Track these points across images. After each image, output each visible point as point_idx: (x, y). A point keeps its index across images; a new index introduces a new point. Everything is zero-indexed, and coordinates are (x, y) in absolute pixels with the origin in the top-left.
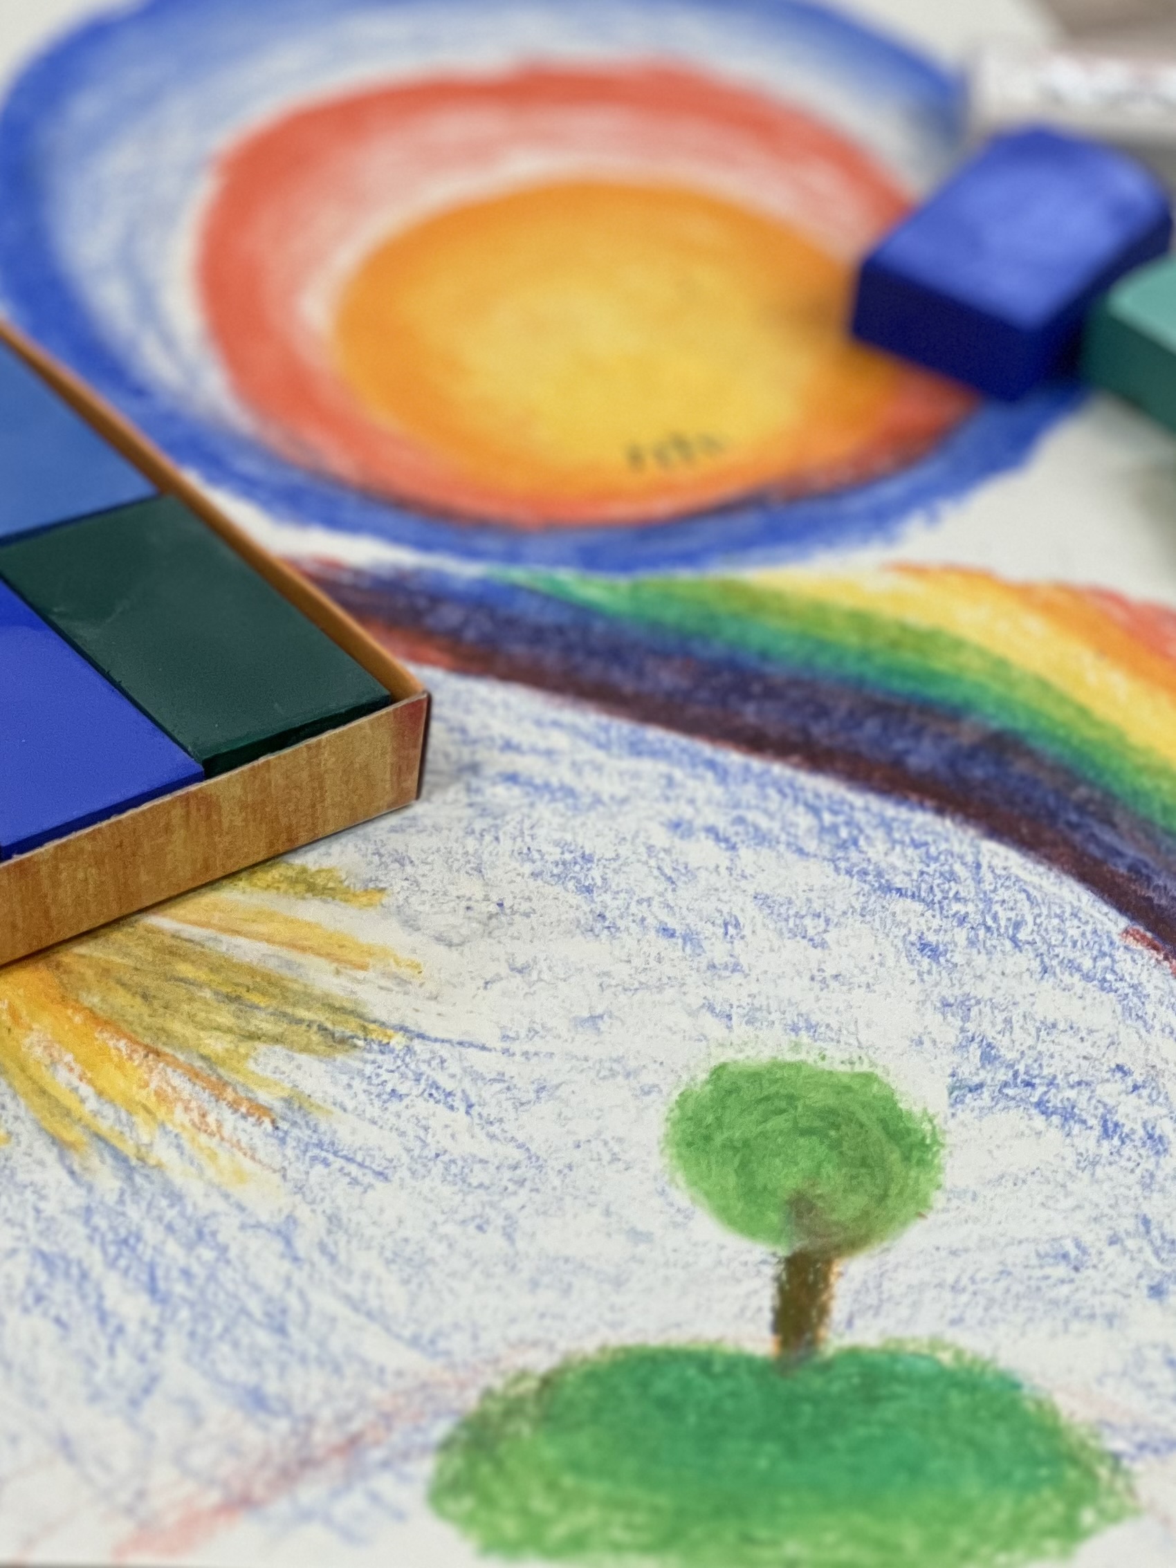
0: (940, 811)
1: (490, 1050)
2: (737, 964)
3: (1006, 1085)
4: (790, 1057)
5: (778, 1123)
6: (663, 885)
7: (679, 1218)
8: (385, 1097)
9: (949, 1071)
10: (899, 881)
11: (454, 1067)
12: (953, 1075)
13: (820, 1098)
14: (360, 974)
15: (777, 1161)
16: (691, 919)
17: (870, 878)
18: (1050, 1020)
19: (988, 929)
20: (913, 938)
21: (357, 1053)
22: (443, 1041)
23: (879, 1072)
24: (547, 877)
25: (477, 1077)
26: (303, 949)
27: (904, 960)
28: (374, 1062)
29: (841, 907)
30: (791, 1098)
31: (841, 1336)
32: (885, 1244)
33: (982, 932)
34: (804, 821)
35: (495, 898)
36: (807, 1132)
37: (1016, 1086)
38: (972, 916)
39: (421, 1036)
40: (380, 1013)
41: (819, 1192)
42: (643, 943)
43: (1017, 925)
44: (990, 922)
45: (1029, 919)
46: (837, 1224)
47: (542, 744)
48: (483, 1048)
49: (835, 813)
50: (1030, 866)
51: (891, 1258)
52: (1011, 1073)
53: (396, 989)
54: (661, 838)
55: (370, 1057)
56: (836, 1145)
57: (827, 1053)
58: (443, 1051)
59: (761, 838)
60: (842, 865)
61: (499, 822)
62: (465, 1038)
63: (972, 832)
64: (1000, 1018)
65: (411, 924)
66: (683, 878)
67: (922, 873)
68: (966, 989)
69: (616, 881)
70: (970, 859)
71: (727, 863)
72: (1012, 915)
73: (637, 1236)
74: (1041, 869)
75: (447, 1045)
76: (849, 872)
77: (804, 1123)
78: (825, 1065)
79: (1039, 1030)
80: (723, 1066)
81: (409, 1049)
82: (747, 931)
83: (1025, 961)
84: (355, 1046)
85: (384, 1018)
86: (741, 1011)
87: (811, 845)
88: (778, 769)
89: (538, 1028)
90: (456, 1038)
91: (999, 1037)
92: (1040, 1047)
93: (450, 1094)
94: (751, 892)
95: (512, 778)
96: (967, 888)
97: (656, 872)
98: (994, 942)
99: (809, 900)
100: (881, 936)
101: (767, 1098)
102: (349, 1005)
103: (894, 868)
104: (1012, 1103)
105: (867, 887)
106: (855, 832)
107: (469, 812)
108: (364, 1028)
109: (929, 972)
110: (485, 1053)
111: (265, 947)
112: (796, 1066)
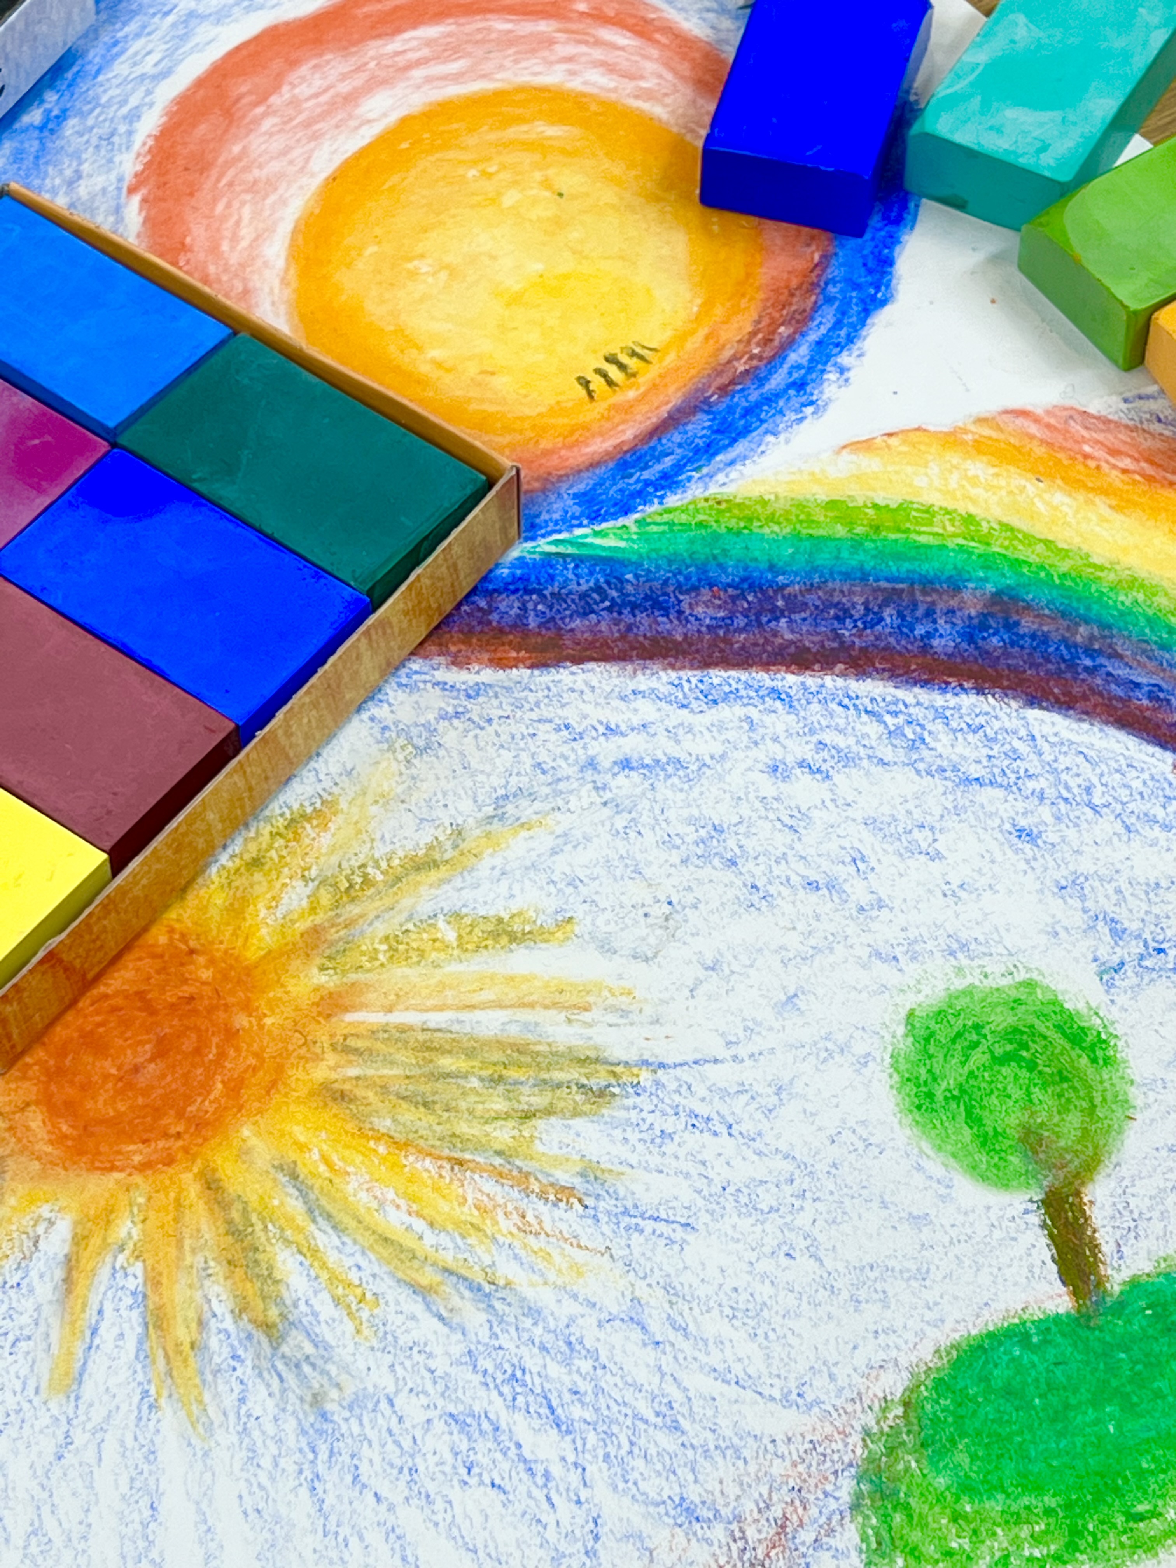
0: (980, 691)
1: (722, 1062)
2: (880, 900)
3: (1142, 957)
4: (959, 984)
5: (978, 1057)
6: (789, 836)
7: (942, 1191)
8: (658, 1140)
9: (1090, 957)
10: (975, 771)
11: (700, 1090)
12: (1095, 960)
13: (1001, 1020)
14: (587, 1016)
15: (994, 1100)
16: (826, 865)
17: (948, 774)
18: (1152, 881)
19: (1066, 800)
20: (1007, 826)
21: (618, 1102)
22: (681, 1065)
23: (1035, 976)
24: (694, 859)
25: (724, 1093)
26: (532, 1005)
27: (1009, 853)
28: (635, 1107)
29: (937, 811)
30: (977, 1027)
31: (1119, 1269)
32: (1114, 1159)
33: (1062, 805)
34: (873, 729)
35: (663, 898)
36: (1005, 1059)
37: (1150, 955)
38: (1047, 791)
39: (662, 1066)
40: (617, 1053)
41: (1039, 1120)
42: (798, 903)
43: (1088, 790)
44: (1065, 794)
45: (1095, 780)
46: (1067, 1150)
47: (636, 721)
48: (716, 1061)
49: (895, 714)
50: (1075, 725)
51: (1124, 1170)
52: (1141, 944)
53: (622, 1021)
54: (767, 786)
55: (629, 1102)
56: (1032, 1066)
57: (988, 970)
58: (682, 1073)
59: (847, 759)
60: (921, 766)
61: (634, 815)
62: (698, 1056)
63: (1014, 704)
64: (1110, 888)
65: (607, 948)
66: (802, 824)
67: (990, 757)
68: (1071, 867)
69: (751, 845)
70: (1023, 733)
71: (828, 796)
72: (1079, 780)
73: (918, 1220)
74: (1085, 726)
75: (686, 1068)
76: (929, 773)
77: (998, 1051)
78: (990, 983)
79: (1147, 893)
80: (911, 1014)
81: (658, 1083)
82: (873, 863)
83: (1107, 826)
84: (614, 1095)
85: (624, 1058)
86: (901, 949)
87: (887, 754)
88: (831, 682)
89: (750, 1024)
90: (690, 1058)
91: (1117, 909)
92: (1156, 910)
93: (709, 1119)
94: (860, 820)
95: (626, 764)
96: (1033, 764)
97: (778, 825)
98: (1077, 813)
99: (909, 812)
100: (980, 831)
101: (959, 1035)
102: (592, 1054)
103: (965, 758)
104: (1154, 975)
105: (949, 784)
106: (918, 729)
107: (607, 812)
108: (614, 1074)
109: (1035, 859)
110: (719, 1066)
111: (502, 1015)
112: (968, 992)
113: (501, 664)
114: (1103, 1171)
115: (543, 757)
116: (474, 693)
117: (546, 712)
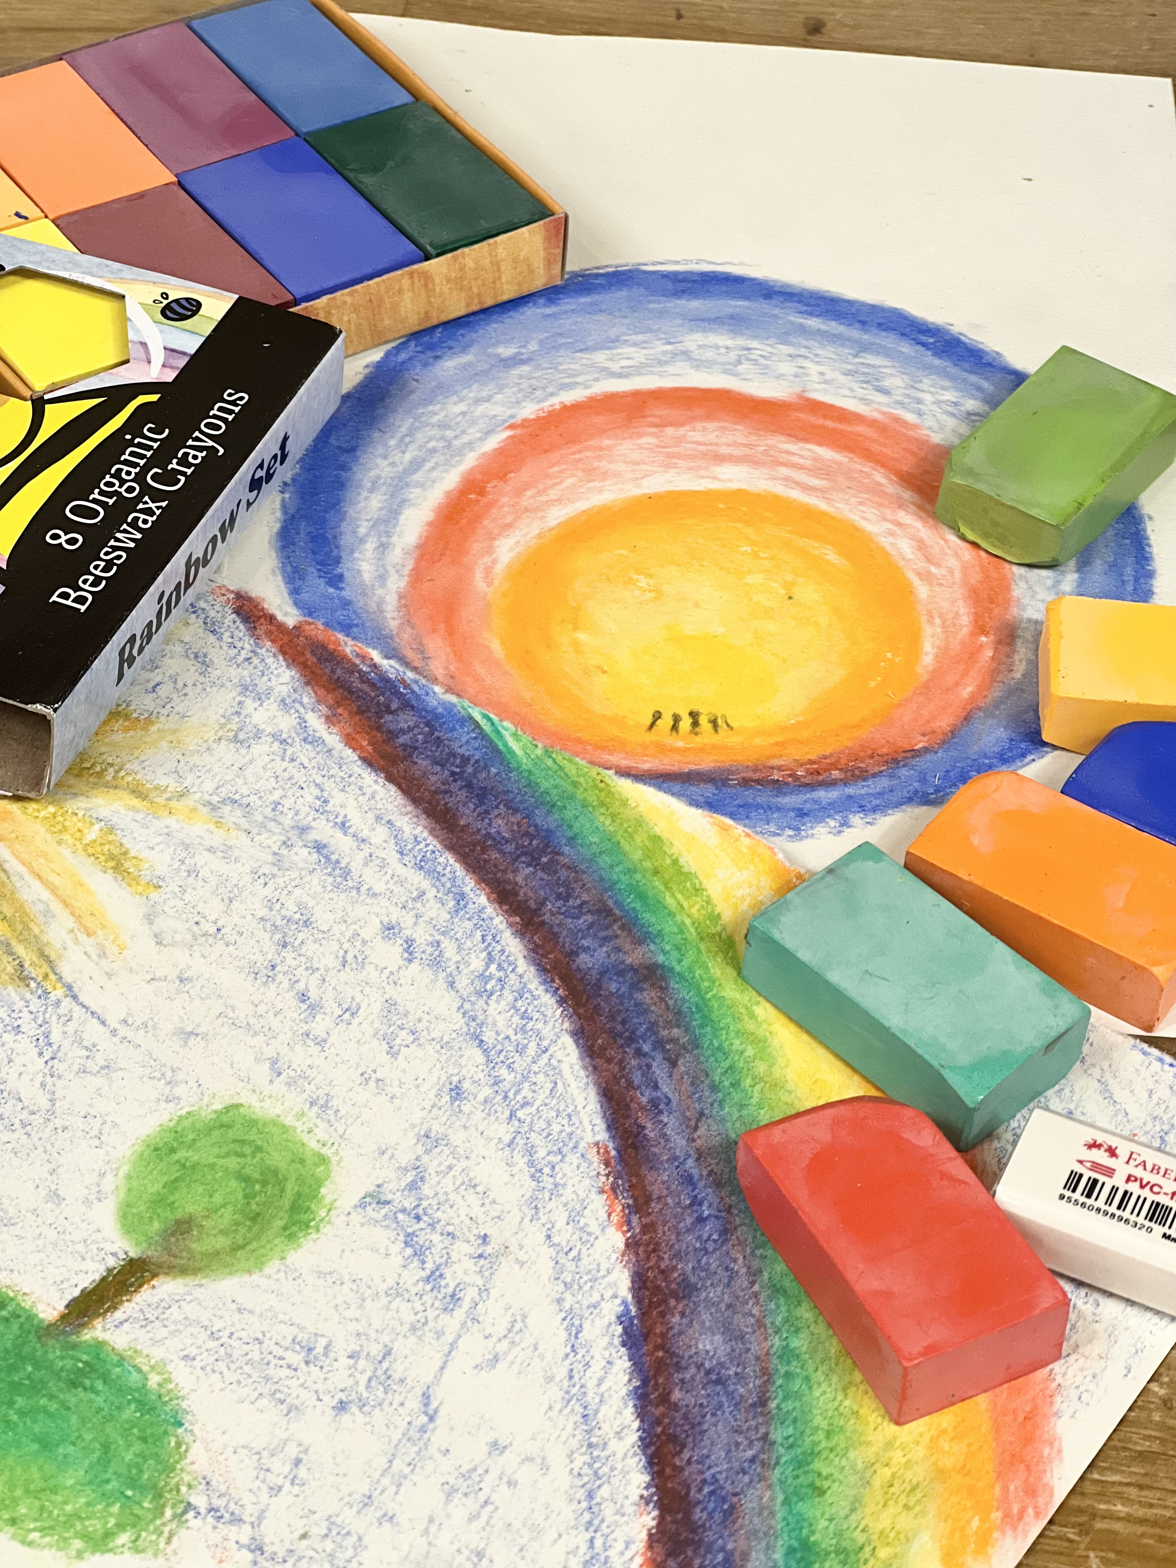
0: (561, 1001)
1: (105, 1026)
2: (325, 1041)
3: (404, 1211)
4: (289, 1121)
5: (233, 1163)
6: (337, 964)
7: (92, 1197)
8: (9, 1028)
9: (379, 1182)
10: (489, 1036)
11: (71, 1027)
12: (378, 1186)
13: (277, 1159)
14: (82, 937)
15: (200, 1190)
16: (328, 995)
17: (473, 1024)
18: (477, 1181)
19: (506, 1097)
20: (455, 1079)
21: (23, 990)
22: (84, 1006)
23: (334, 1160)
24: (268, 924)
25: (78, 1040)
26: (66, 904)
27: (434, 1092)
28: (27, 1002)
29: (436, 1034)
30: (259, 1149)
31: (104, 1330)
32: (203, 1282)
33: (499, 1098)
34: (477, 963)
35: (219, 924)
36: (246, 1179)
37: (409, 1214)
38: (505, 1083)
39: (75, 997)
40: (66, 970)
41: (204, 1223)
42: (280, 998)
43: (525, 1104)
44: (511, 1095)
45: (537, 1103)
46: (189, 1250)
47: (364, 834)
48: (103, 1023)
49: (500, 968)
50: (577, 1067)
51: (197, 1292)
52: (414, 1204)
53: (95, 958)
54: (371, 931)
55: (28, 996)
56: (249, 1197)
57: (316, 1130)
58: (78, 1011)
59: (437, 962)
60: (467, 1006)
61: (280, 873)
62: (99, 1012)
63: (566, 1025)
64: (450, 1161)
65: (151, 917)
66: (354, 966)
67: (508, 1037)
68: (450, 1131)
69: (310, 948)
70: (545, 1043)
71: (394, 968)
72: (530, 1095)
73: (56, 1197)
74: (582, 1073)
75: (84, 1010)
76: (464, 1014)
77: (247, 1171)
78: (305, 1137)
79: (463, 1183)
80: (238, 1106)
81: (58, 1003)
82: (355, 1022)
83: (505, 1132)
84: (28, 986)
85: (64, 975)
86: (292, 1073)
87: (462, 983)
88: (499, 921)
89: (150, 1024)
90: (94, 1008)
91: (434, 1174)
92: (452, 1196)
93: (50, 1044)
94: (387, 996)
95: (319, 847)
96: (522, 1063)
97: (341, 953)
98: (500, 1109)
99: (420, 1020)
100: (439, 1066)
101: (243, 1142)
102: (53, 957)
103: (495, 1024)
104: (394, 1226)
105: (465, 1029)
106: (499, 987)
107: (270, 858)
108: (46, 976)
109: (440, 1108)
110: (102, 1027)
111: (45, 895)
112: (285, 1129)
113: (350, 741)
114: (189, 1280)
115: (287, 803)
116: (311, 740)
117: (329, 785)
